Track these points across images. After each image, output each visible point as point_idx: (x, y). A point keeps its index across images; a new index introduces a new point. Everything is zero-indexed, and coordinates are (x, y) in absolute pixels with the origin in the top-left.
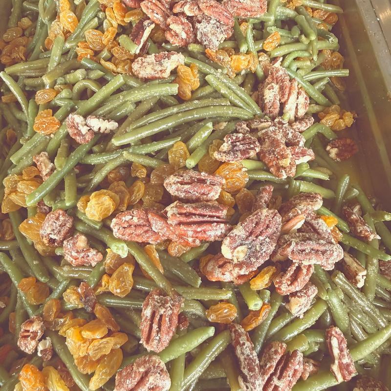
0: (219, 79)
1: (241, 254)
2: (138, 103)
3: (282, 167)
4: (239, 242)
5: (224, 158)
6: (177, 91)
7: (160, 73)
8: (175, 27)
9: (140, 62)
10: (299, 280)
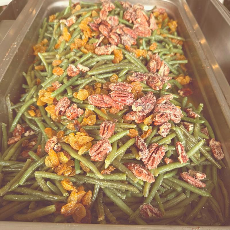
0: (131, 56)
1: (140, 108)
2: (97, 62)
3: (157, 86)
4: (139, 104)
5: (133, 78)
6: (114, 58)
7: (107, 52)
8: (113, 37)
9: (98, 49)
10: (163, 117)
